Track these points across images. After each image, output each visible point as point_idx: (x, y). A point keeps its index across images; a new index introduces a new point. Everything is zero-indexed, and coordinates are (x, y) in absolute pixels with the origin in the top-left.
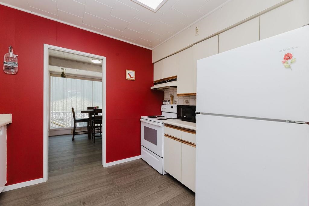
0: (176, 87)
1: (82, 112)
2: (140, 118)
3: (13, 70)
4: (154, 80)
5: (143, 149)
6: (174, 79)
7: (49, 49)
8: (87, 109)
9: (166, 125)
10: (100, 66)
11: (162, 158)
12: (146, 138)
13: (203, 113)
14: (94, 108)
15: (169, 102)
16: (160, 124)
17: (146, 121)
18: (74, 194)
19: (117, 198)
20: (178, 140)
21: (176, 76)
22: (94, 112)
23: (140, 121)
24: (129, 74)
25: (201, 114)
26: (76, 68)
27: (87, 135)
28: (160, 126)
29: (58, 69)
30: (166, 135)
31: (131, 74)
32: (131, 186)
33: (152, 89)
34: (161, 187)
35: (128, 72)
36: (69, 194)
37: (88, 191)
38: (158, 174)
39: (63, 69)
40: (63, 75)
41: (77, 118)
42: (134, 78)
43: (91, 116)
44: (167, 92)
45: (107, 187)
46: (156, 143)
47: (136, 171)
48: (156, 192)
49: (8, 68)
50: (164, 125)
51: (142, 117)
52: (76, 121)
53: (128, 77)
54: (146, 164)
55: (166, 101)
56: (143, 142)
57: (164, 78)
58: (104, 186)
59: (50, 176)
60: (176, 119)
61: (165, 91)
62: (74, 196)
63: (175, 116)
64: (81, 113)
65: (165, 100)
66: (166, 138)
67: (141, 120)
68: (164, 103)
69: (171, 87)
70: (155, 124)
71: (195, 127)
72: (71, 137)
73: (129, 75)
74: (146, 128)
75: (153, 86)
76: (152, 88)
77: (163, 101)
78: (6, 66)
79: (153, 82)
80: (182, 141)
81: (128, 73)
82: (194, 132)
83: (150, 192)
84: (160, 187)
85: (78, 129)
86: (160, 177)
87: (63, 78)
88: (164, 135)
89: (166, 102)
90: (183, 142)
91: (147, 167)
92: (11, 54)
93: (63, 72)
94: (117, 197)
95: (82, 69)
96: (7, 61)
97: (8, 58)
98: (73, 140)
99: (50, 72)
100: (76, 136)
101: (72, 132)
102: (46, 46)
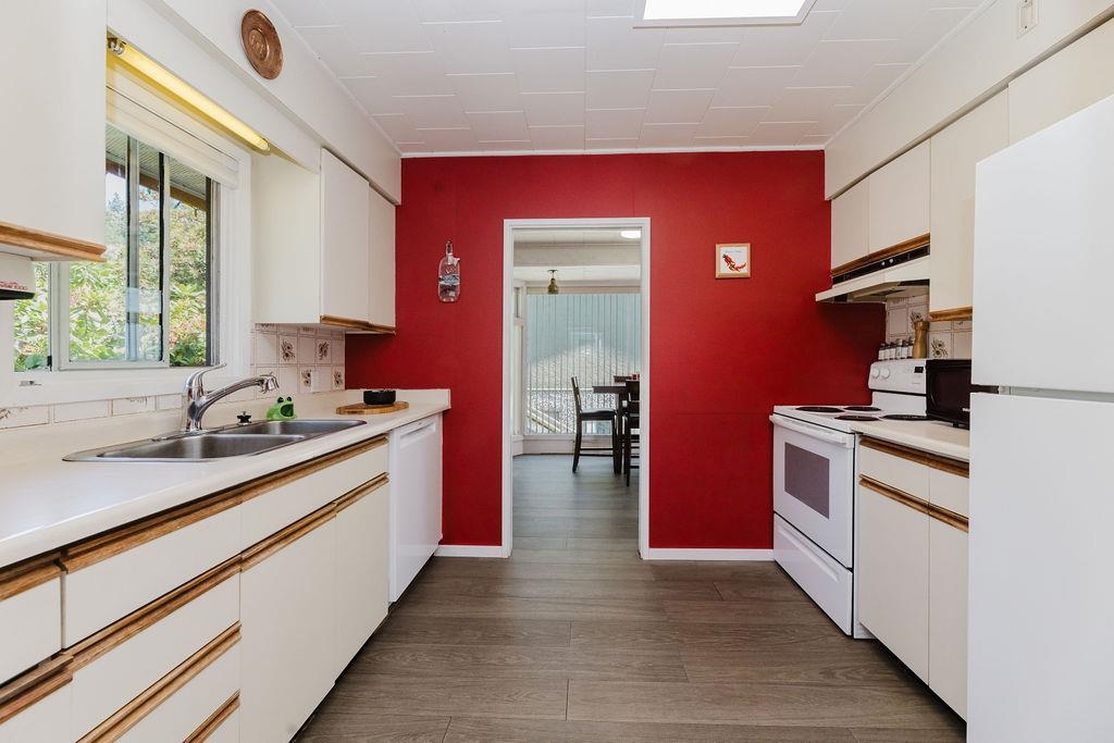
0: (926, 282)
1: (598, 390)
2: (772, 413)
3: (452, 294)
4: (834, 266)
5: (780, 529)
6: (918, 249)
7: (515, 232)
8: (613, 380)
9: (868, 440)
10: (637, 243)
11: (852, 570)
12: (791, 488)
13: (1010, 390)
14: (630, 378)
15: (905, 349)
16: (839, 437)
17: (790, 424)
19: (666, 653)
20: (914, 505)
21: (927, 238)
22: (628, 389)
23: (772, 425)
24: (725, 257)
25: (1003, 392)
26: (584, 263)
27: (610, 461)
28: (841, 445)
29: (541, 274)
30: (866, 481)
31: (734, 258)
32: (718, 634)
33: (823, 303)
34: (833, 674)
35: (723, 250)
37: (593, 609)
38: (832, 631)
39: (553, 271)
40: (553, 288)
41: (586, 409)
42: (745, 271)
43: (620, 404)
44: (900, 308)
46: (825, 511)
47: (745, 595)
48: (807, 685)
49: (446, 289)
50: (858, 440)
51: (777, 409)
52: (582, 417)
53: (723, 269)
54: (789, 584)
55: (893, 345)
56: (783, 501)
57: (873, 250)
59: (515, 547)
60: (920, 418)
61: (888, 305)
62: (558, 606)
63: (919, 406)
65: (889, 340)
66: (862, 490)
67: (774, 418)
68: (882, 354)
69: (903, 283)
70: (821, 433)
71: (968, 446)
72: (570, 463)
73: (728, 260)
74: (790, 449)
75: (830, 288)
76: (820, 297)
77: (879, 348)
78: (442, 286)
79: (829, 272)
80: (931, 509)
81: (722, 255)
82: (961, 467)
83: (780, 676)
84: (829, 673)
85: (587, 441)
86: (836, 639)
87: (554, 296)
88: (857, 480)
89: (893, 350)
90: (937, 515)
91: (791, 593)
92: (451, 259)
93: (553, 280)
94: (667, 649)
96: (444, 274)
97: (445, 267)
98: (574, 470)
99: (527, 282)
100: (582, 461)
101: (571, 448)
102: (509, 225)
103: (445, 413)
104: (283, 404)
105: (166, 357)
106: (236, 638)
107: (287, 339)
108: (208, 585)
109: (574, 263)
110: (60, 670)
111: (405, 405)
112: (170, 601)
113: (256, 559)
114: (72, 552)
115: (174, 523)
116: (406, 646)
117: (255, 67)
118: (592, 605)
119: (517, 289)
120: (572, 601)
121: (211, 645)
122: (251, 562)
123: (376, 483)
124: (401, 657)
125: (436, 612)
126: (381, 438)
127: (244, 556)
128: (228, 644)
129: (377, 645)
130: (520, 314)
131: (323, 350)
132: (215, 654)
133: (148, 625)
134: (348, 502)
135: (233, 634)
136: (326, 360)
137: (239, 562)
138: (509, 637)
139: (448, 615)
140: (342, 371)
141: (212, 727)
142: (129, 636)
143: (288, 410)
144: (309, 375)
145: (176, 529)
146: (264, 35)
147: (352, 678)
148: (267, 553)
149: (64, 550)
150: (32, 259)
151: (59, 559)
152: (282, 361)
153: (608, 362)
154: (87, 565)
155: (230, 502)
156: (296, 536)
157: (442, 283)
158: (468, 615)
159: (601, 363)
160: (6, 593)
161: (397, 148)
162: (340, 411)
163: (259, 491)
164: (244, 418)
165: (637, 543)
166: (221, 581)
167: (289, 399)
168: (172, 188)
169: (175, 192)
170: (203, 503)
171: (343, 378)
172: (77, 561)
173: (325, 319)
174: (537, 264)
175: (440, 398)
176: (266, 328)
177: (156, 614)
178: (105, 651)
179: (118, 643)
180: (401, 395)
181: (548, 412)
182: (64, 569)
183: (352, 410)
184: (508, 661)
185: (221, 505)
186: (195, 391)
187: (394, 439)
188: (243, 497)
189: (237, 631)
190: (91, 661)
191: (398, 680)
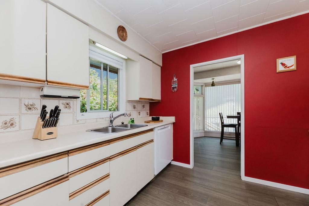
3: (175, 89)
7: (194, 68)
8: (237, 114)
18: (206, 188)
26: (223, 75)
27: (235, 142)
35: (280, 61)
36: (202, 186)
37: (218, 193)
39: (213, 79)
40: (213, 85)
42: (294, 68)
45: (238, 200)
49: (174, 88)
52: (223, 126)
53: (280, 68)
58: (234, 198)
59: (195, 166)
62: (205, 189)
64: (227, 118)
72: (219, 140)
73: (283, 64)
85: (226, 134)
87: (214, 87)
92: (175, 79)
93: (213, 82)
95: (229, 74)
96: (173, 84)
97: (173, 82)
98: (220, 143)
99: (205, 83)
100: (224, 141)
101: (220, 136)
102: (192, 66)
103: (174, 123)
104: (132, 120)
105: (108, 109)
106: (108, 177)
107: (134, 104)
108: (101, 163)
109: (220, 75)
110: (67, 177)
111: (162, 121)
112: (92, 165)
113: (114, 158)
114: (70, 152)
115: (93, 148)
116: (157, 188)
117: (121, 39)
118: (217, 192)
119: (202, 86)
120: (210, 188)
121: (102, 177)
122: (112, 159)
123: (150, 142)
124: (155, 191)
125: (168, 181)
126: (152, 130)
127: (111, 157)
128: (106, 178)
129: (151, 186)
130: (203, 94)
131: (143, 106)
132: (103, 180)
133: (87, 170)
134: (141, 146)
135: (108, 176)
136: (144, 109)
137: (110, 158)
138: (186, 194)
139: (171, 182)
140: (149, 112)
141: (102, 197)
142: (82, 172)
143: (133, 121)
144: (140, 113)
145: (93, 149)
146: (123, 31)
147: (143, 193)
148: (117, 157)
149: (68, 151)
150: (79, 90)
151: (68, 153)
152: (133, 109)
153: (237, 107)
154: (73, 155)
155: (107, 144)
156: (125, 154)
157: (173, 86)
158: (176, 184)
159: (235, 108)
160: (57, 159)
161: (161, 52)
162: (145, 122)
163: (115, 142)
164: (123, 123)
165: (240, 173)
166: (105, 163)
167: (133, 119)
168: (109, 70)
169: (110, 71)
170: (100, 144)
171: (149, 113)
172: (71, 154)
173: (140, 98)
174: (207, 77)
175: (172, 119)
176: (129, 101)
177: (89, 168)
178: (77, 175)
179: (80, 173)
180: (161, 118)
181: (215, 124)
182: (68, 155)
183: (148, 122)
184: (185, 202)
185: (105, 145)
186: (111, 117)
187: (156, 130)
188: (110, 143)
189: (109, 175)
190: (74, 176)
191: (153, 197)
